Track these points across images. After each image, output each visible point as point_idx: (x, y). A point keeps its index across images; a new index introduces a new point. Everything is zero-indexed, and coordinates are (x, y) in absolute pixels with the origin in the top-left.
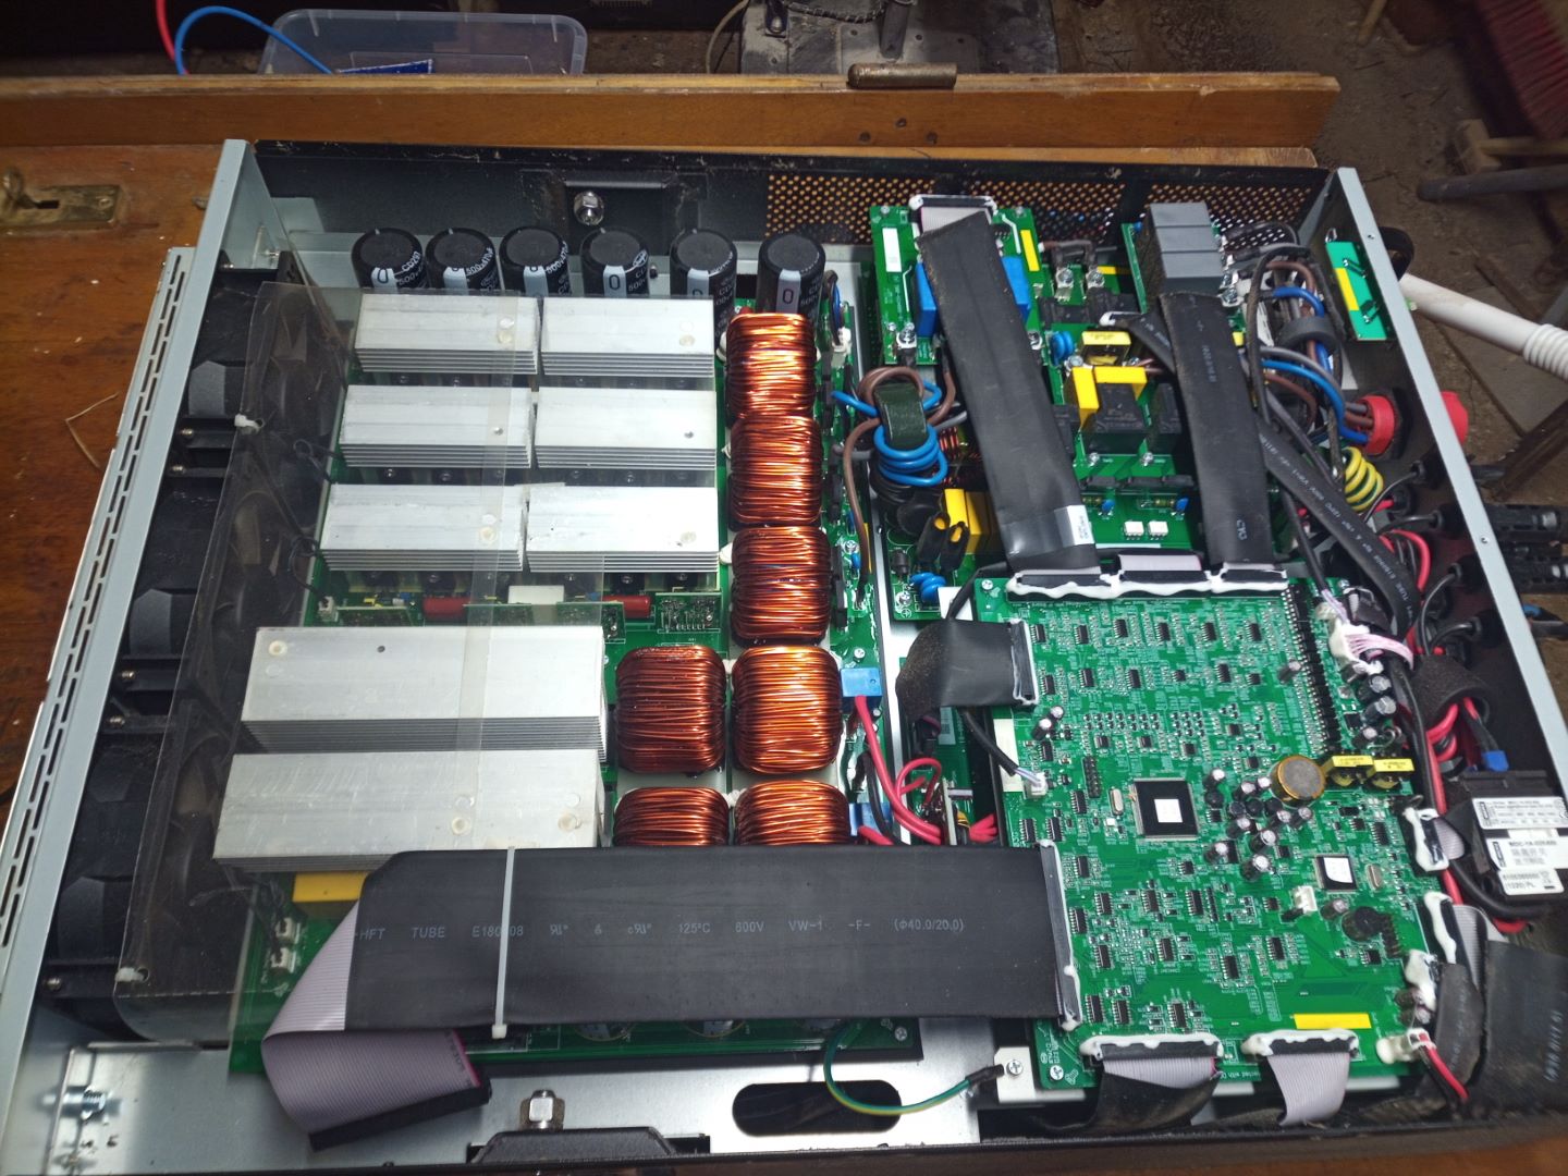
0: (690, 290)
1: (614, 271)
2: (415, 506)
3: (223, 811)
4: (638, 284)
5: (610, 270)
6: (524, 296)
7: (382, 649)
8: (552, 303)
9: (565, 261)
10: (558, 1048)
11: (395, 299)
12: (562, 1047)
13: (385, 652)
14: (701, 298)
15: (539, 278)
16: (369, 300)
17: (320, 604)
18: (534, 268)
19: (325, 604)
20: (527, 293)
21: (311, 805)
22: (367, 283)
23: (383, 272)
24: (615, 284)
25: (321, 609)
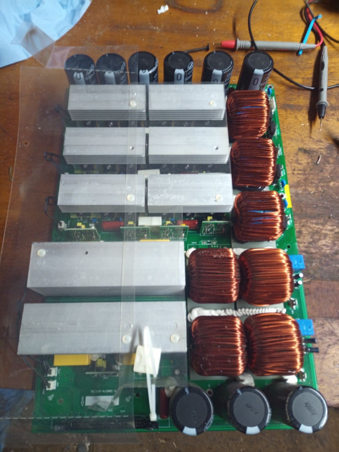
0: (212, 79)
1: (179, 71)
2: (98, 184)
3: (21, 332)
4: (189, 77)
5: (177, 71)
6: (139, 84)
7: (87, 253)
8: (152, 87)
9: (157, 67)
10: (169, 427)
11: (83, 87)
12: (171, 426)
13: (88, 254)
14: (217, 84)
15: (146, 76)
16: (72, 88)
17: (59, 224)
18: (144, 71)
19: (61, 224)
20: (140, 82)
21: (59, 329)
22: (73, 81)
23: (78, 74)
24: (179, 78)
25: (59, 227)
